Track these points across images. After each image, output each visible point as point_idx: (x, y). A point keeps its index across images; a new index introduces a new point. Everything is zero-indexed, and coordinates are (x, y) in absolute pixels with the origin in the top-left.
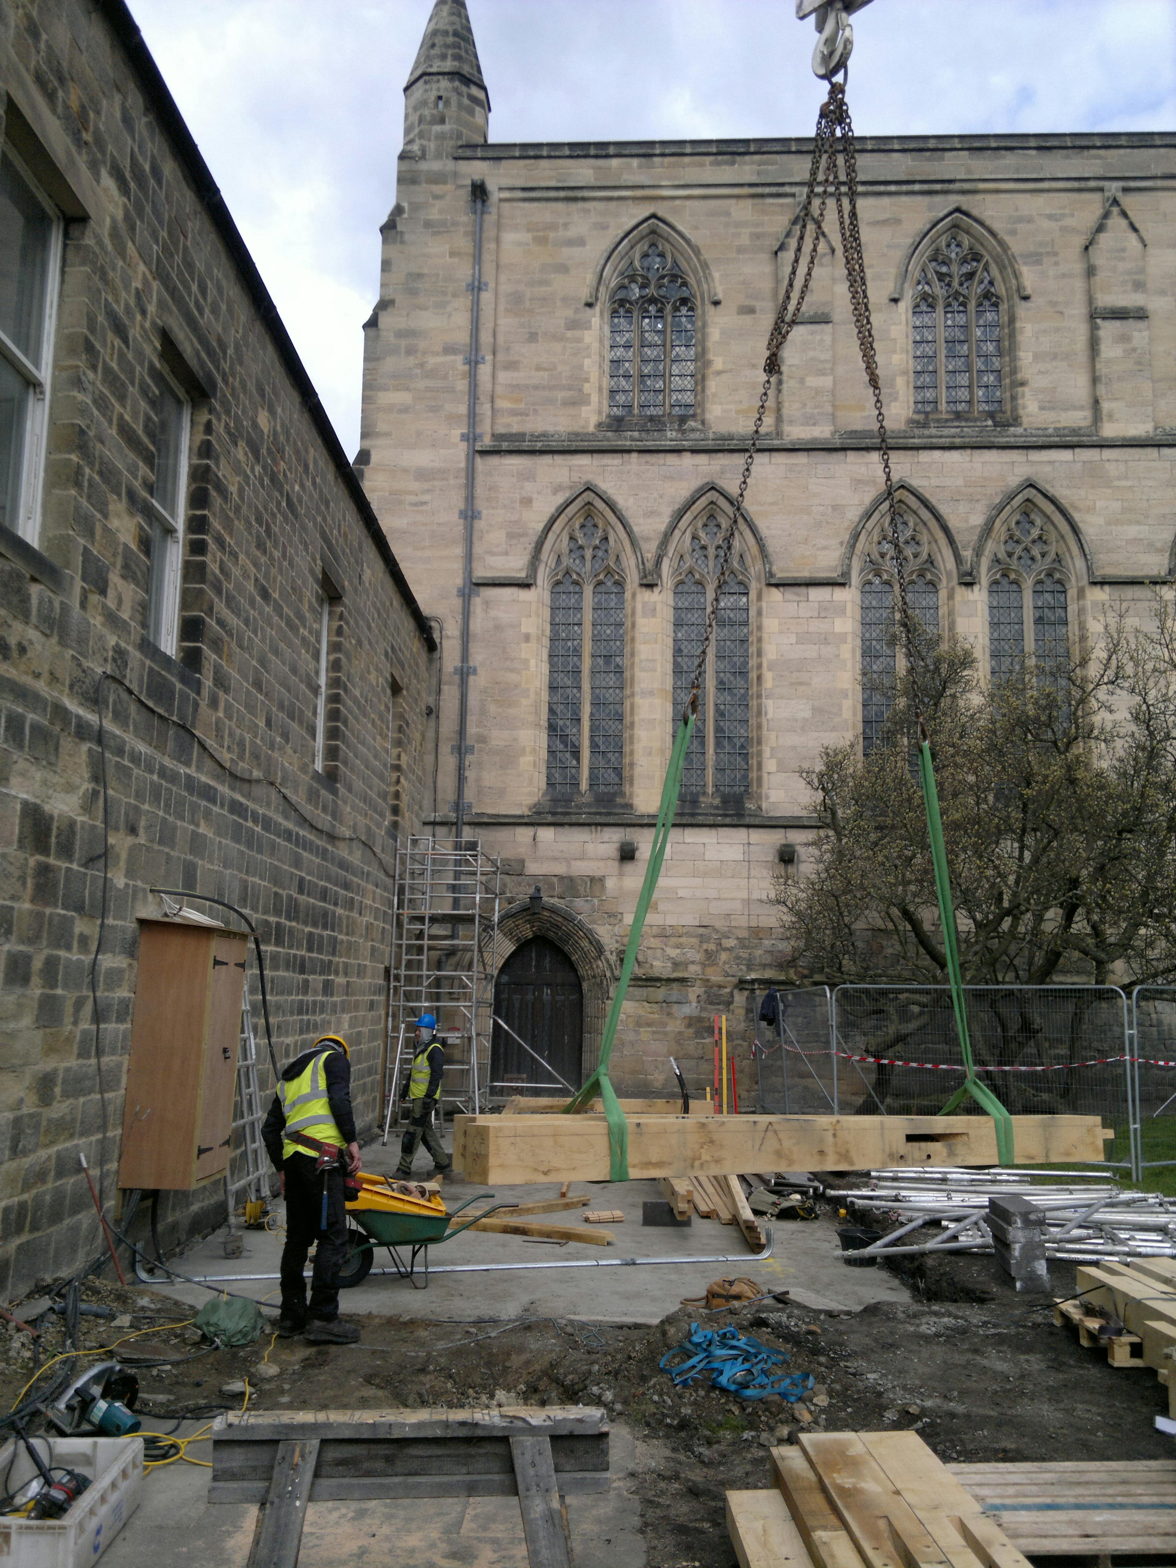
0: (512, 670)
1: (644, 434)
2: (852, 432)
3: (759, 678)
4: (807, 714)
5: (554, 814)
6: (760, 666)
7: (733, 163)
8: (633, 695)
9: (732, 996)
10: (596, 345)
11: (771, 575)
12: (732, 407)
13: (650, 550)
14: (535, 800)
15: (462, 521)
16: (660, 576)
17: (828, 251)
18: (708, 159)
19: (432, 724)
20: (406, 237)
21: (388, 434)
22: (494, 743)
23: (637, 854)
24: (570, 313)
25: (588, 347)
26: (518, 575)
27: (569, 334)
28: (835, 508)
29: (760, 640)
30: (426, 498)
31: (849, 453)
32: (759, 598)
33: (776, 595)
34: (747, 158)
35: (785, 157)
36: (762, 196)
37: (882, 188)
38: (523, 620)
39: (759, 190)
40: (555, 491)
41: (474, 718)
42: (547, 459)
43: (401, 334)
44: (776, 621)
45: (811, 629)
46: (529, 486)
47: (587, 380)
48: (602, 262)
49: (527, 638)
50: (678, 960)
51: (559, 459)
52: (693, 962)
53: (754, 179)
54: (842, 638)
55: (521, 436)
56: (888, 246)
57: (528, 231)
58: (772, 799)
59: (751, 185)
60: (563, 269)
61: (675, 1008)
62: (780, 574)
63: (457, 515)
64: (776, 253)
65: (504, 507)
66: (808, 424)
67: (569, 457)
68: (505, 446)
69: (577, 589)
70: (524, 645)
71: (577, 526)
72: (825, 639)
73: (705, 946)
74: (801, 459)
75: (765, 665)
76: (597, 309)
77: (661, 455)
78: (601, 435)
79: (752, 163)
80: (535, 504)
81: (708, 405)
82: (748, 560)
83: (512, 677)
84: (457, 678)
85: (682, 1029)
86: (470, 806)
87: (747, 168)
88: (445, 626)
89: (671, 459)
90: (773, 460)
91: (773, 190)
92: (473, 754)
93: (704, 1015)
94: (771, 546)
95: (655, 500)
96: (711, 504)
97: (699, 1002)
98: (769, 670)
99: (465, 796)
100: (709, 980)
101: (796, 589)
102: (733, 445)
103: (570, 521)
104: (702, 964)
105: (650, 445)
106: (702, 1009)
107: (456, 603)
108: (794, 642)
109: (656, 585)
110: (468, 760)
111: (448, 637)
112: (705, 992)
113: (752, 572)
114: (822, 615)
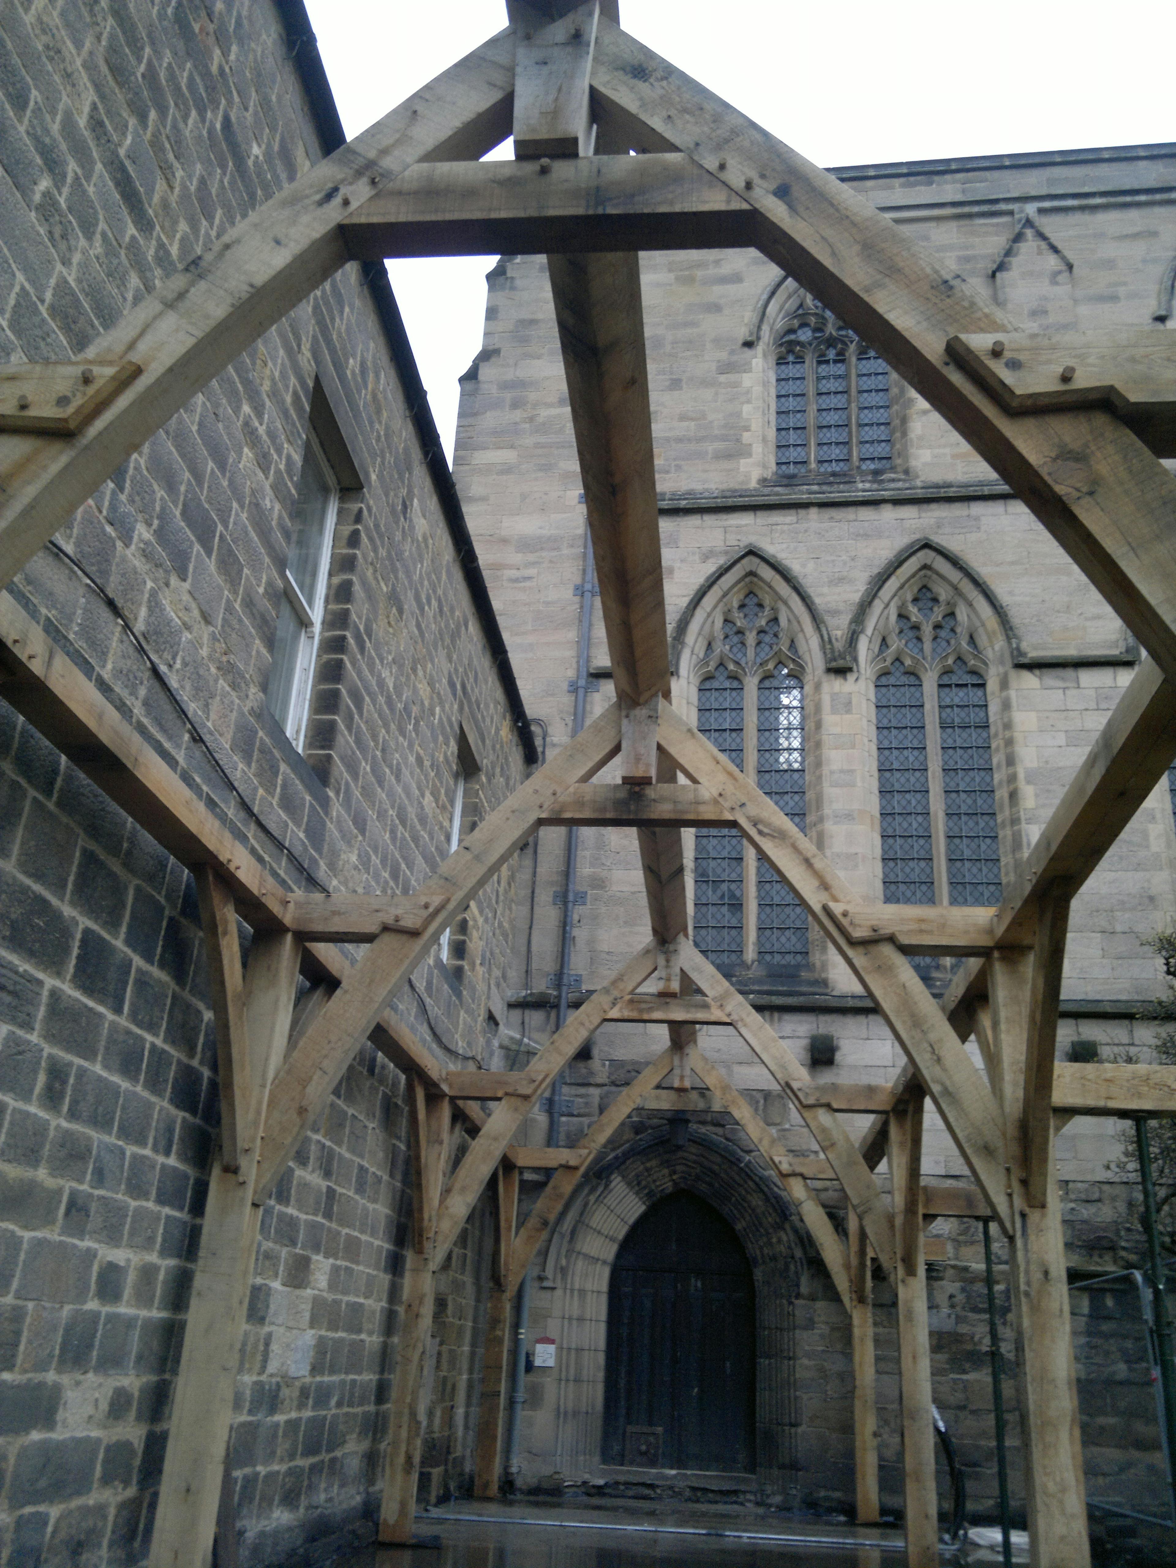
1: (826, 488)
3: (1013, 796)
6: (1012, 779)
7: (930, 183)
8: (821, 820)
10: (757, 390)
11: (1021, 654)
12: (947, 451)
13: (839, 627)
15: (577, 599)
16: (855, 659)
17: (1063, 267)
18: (897, 182)
19: (528, 862)
20: (518, 283)
21: (484, 499)
22: (614, 888)
23: (838, 1057)
24: (723, 355)
25: (748, 392)
27: (722, 378)
29: (1009, 742)
30: (532, 572)
32: (1004, 684)
33: (1029, 680)
34: (948, 177)
35: (996, 174)
36: (970, 216)
37: (1128, 199)
39: (966, 210)
40: (706, 559)
41: (587, 853)
42: (694, 521)
43: (505, 386)
44: (1033, 715)
46: (669, 553)
47: (747, 429)
48: (765, 297)
51: (710, 520)
53: (959, 197)
56: (1144, 261)
57: (670, 271)
59: (954, 204)
60: (715, 308)
62: (1033, 654)
63: (570, 592)
64: (993, 275)
67: (724, 516)
69: (735, 684)
71: (736, 604)
75: (1021, 775)
76: (760, 348)
77: (852, 509)
78: (767, 491)
79: (954, 182)
81: (912, 451)
82: (982, 640)
86: (578, 981)
87: (948, 187)
88: (550, 730)
89: (866, 514)
90: (1010, 510)
91: (985, 208)
92: (584, 904)
93: (963, 1329)
94: (1016, 616)
95: (845, 563)
96: (925, 567)
97: (952, 1306)
98: (1028, 782)
99: (572, 966)
100: (966, 1269)
101: (1060, 672)
102: (952, 492)
103: (724, 596)
104: (954, 1240)
105: (835, 496)
106: (959, 1320)
107: (567, 700)
108: (1062, 742)
109: (850, 670)
110: (577, 912)
111: (554, 745)
112: (963, 1290)
113: (989, 654)
114: (1103, 706)
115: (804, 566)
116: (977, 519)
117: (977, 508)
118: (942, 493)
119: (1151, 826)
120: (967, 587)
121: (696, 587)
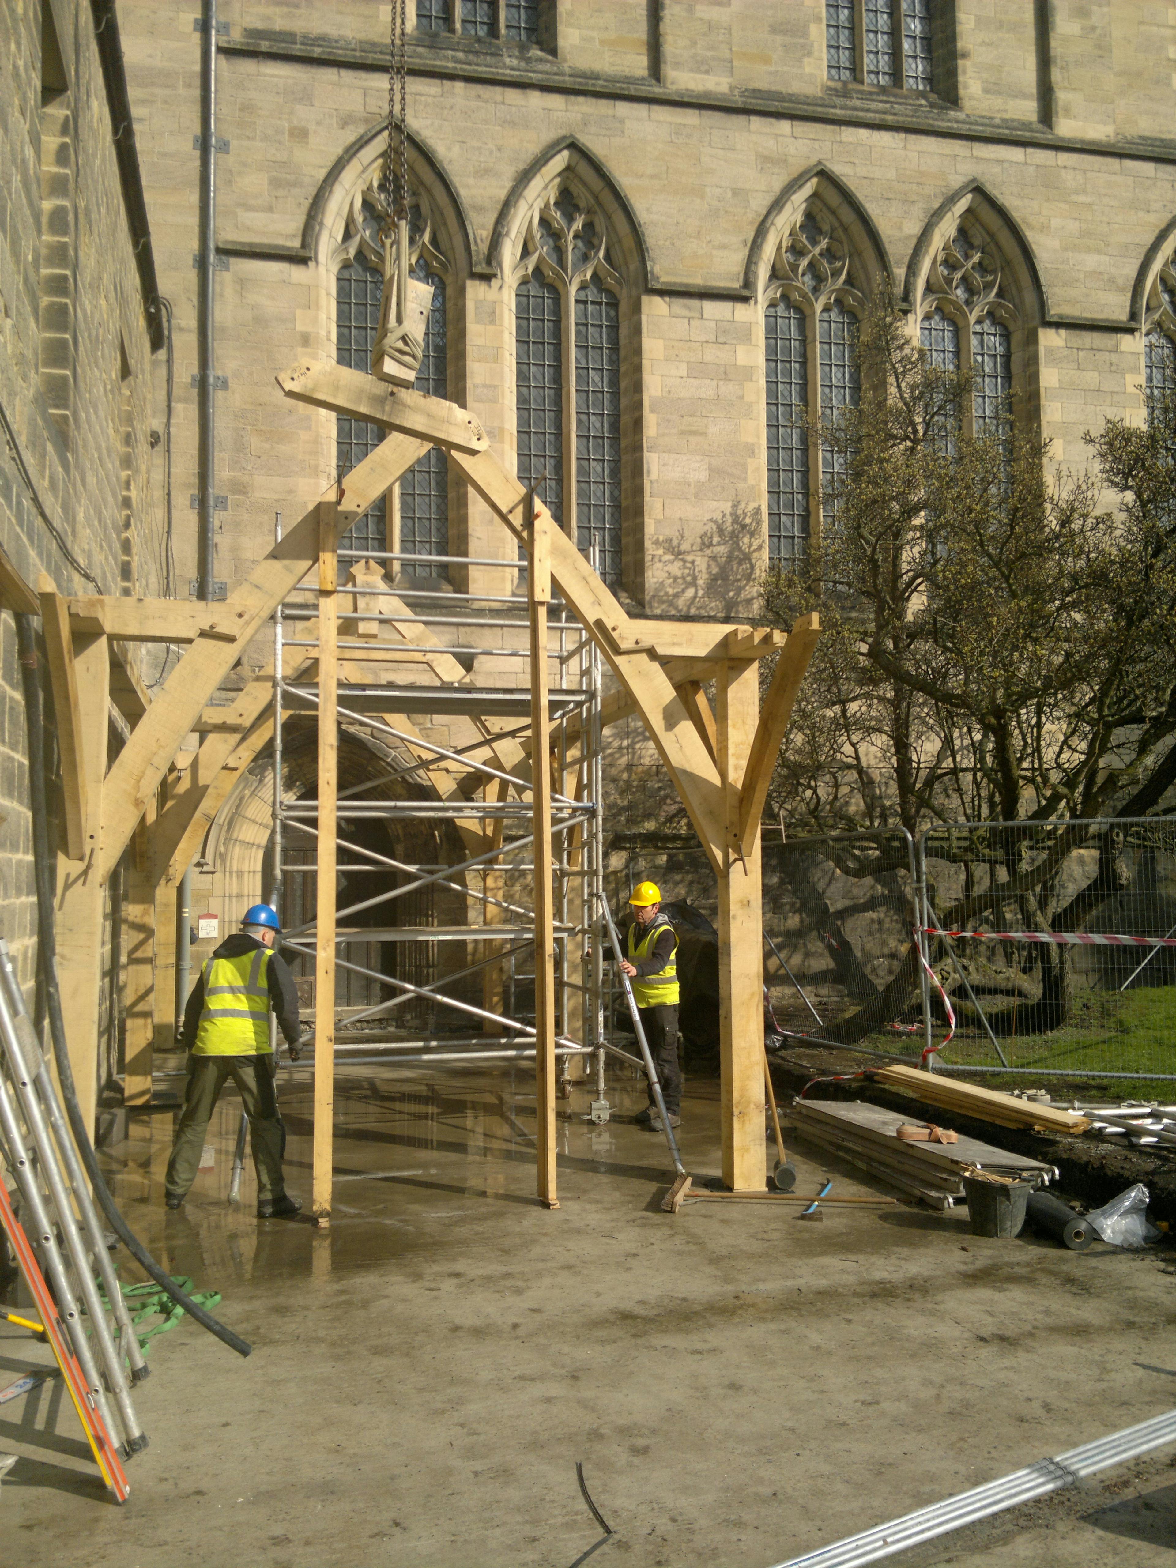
1: (471, 57)
2: (754, 90)
3: (638, 422)
4: (703, 476)
6: (638, 405)
11: (654, 277)
12: (595, 34)
13: (483, 225)
15: (198, 154)
16: (499, 265)
19: (161, 460)
22: (257, 494)
23: (476, 665)
26: (289, 244)
28: (736, 192)
29: (637, 368)
31: (753, 118)
32: (637, 308)
33: (660, 307)
38: (298, 312)
40: (344, 124)
41: (225, 455)
42: (329, 74)
44: (661, 342)
45: (708, 358)
46: (303, 112)
49: (305, 340)
51: (347, 75)
54: (746, 372)
55: (289, 37)
62: (665, 280)
63: (190, 144)
65: (266, 138)
66: (698, 71)
67: (363, 75)
68: (264, 46)
70: (300, 350)
72: (726, 373)
74: (691, 117)
75: (646, 403)
77: (498, 89)
78: (408, 49)
80: (313, 140)
81: (560, 27)
82: (618, 255)
84: (197, 392)
86: (224, 588)
88: (177, 312)
89: (512, 95)
90: (654, 115)
92: (225, 509)
94: (653, 237)
95: (491, 153)
96: (570, 168)
98: (652, 411)
99: (216, 573)
101: (687, 301)
102: (599, 85)
103: (365, 170)
105: (482, 70)
107: (192, 277)
108: (685, 374)
109: (495, 276)
110: (217, 518)
111: (181, 329)
114: (721, 340)
115: (449, 149)
116: (622, 121)
117: (623, 108)
118: (590, 85)
119: (749, 460)
121: (334, 156)
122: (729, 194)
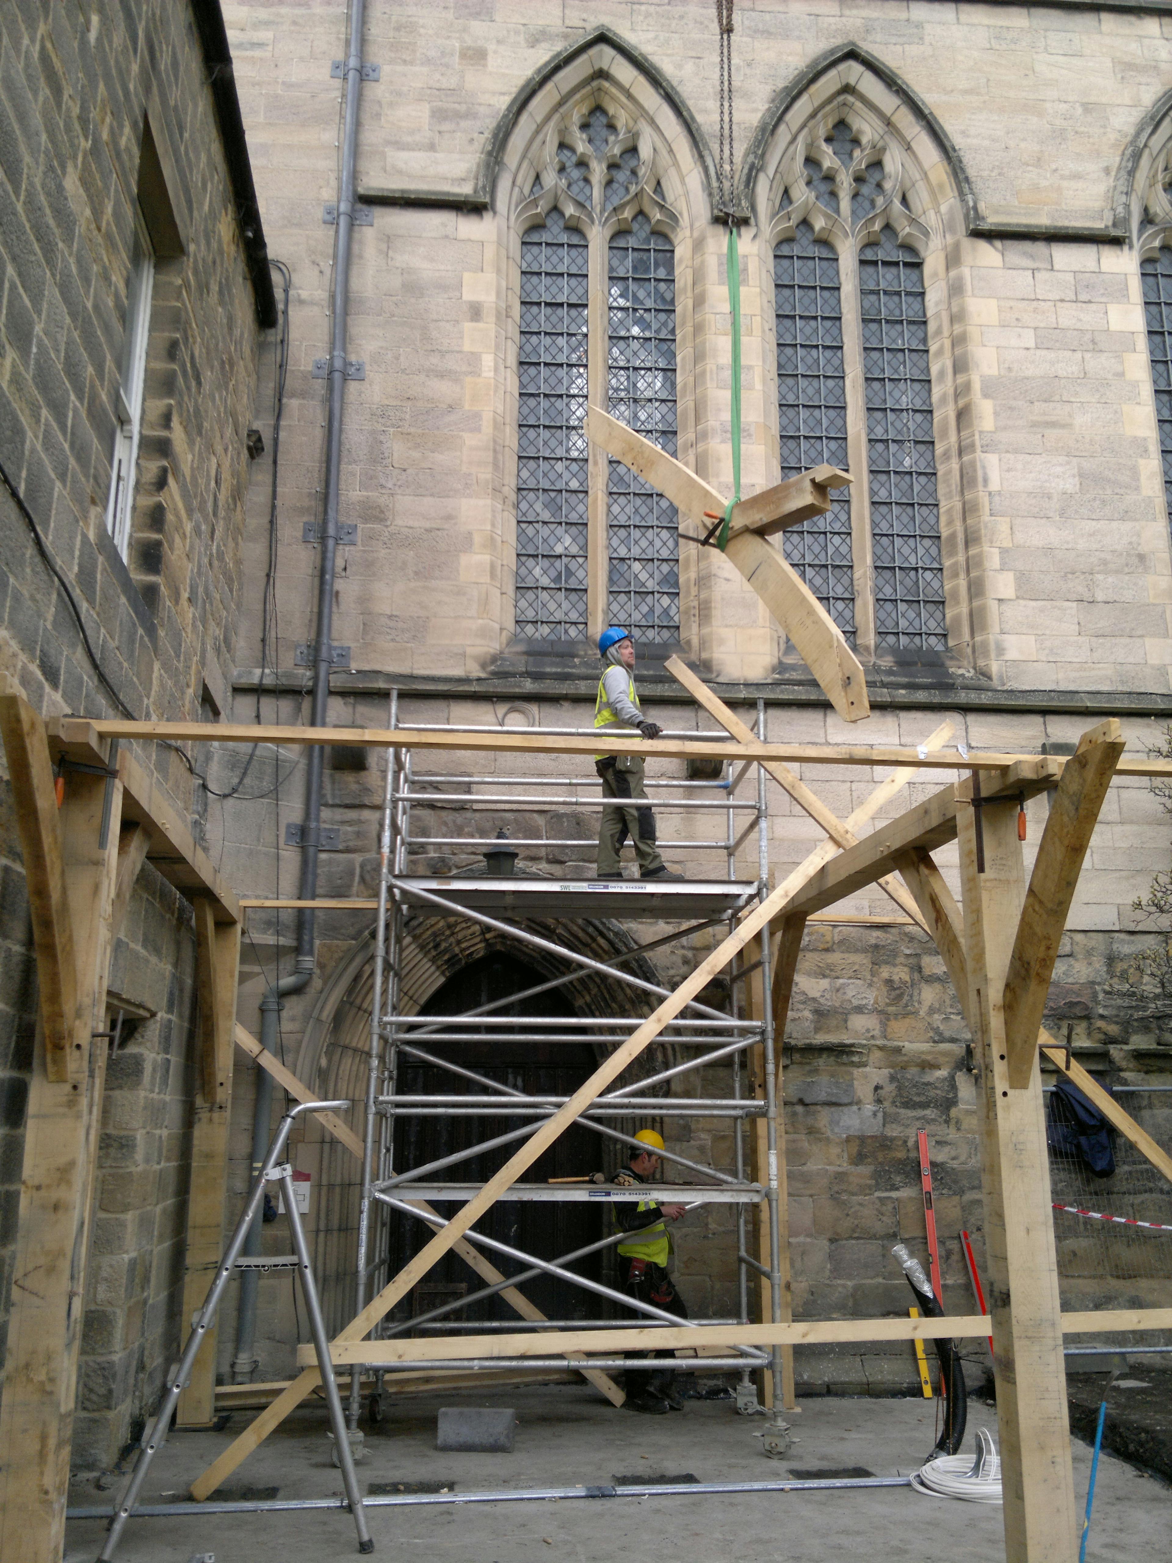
0: (442, 375)
3: (963, 415)
4: (1070, 485)
5: (537, 677)
6: (962, 391)
8: (703, 436)
9: (953, 1087)
11: (978, 217)
13: (732, 156)
14: (494, 646)
15: (338, 83)
16: (753, 208)
19: (263, 477)
26: (456, 190)
28: (1087, 108)
29: (958, 341)
30: (264, 35)
31: (1105, 16)
32: (953, 259)
33: (989, 253)
38: (467, 276)
40: (534, 41)
41: (357, 469)
44: (993, 303)
45: (1064, 322)
46: (478, 28)
49: (476, 312)
50: (826, 1003)
52: (859, 1010)
54: (1125, 339)
58: (1012, 654)
61: (824, 1117)
62: (993, 220)
63: (326, 73)
65: (428, 61)
69: (575, 240)
70: (468, 326)
71: (576, 121)
72: (1092, 342)
73: (885, 972)
75: (977, 386)
80: (493, 62)
82: (921, 199)
83: (443, 389)
84: (319, 386)
85: (845, 1166)
86: (345, 654)
88: (295, 279)
89: (766, 3)
90: (963, 17)
92: (352, 543)
93: (893, 1131)
94: (973, 165)
96: (847, 89)
97: (879, 1101)
98: (986, 396)
99: (335, 634)
100: (898, 1050)
101: (1027, 246)
103: (561, 104)
104: (881, 1012)
106: (888, 1118)
107: (323, 236)
108: (1031, 344)
109: (745, 221)
110: (341, 555)
111: (301, 302)
112: (892, 1078)
113: (931, 220)
114: (1083, 297)
115: (680, 67)
116: (919, 25)
117: (921, 10)
119: (1142, 462)
120: (905, 119)
121: (521, 82)
122: (1080, 110)
